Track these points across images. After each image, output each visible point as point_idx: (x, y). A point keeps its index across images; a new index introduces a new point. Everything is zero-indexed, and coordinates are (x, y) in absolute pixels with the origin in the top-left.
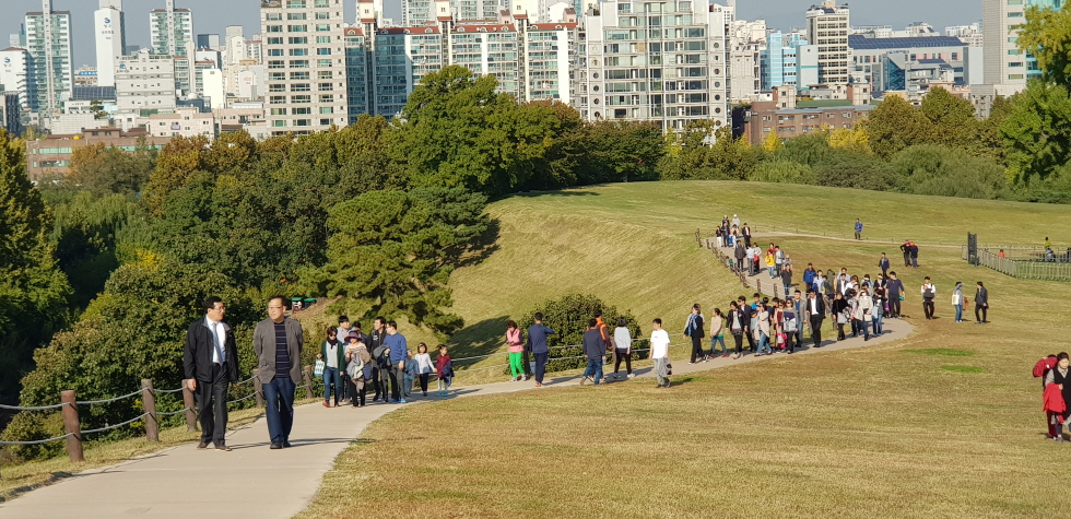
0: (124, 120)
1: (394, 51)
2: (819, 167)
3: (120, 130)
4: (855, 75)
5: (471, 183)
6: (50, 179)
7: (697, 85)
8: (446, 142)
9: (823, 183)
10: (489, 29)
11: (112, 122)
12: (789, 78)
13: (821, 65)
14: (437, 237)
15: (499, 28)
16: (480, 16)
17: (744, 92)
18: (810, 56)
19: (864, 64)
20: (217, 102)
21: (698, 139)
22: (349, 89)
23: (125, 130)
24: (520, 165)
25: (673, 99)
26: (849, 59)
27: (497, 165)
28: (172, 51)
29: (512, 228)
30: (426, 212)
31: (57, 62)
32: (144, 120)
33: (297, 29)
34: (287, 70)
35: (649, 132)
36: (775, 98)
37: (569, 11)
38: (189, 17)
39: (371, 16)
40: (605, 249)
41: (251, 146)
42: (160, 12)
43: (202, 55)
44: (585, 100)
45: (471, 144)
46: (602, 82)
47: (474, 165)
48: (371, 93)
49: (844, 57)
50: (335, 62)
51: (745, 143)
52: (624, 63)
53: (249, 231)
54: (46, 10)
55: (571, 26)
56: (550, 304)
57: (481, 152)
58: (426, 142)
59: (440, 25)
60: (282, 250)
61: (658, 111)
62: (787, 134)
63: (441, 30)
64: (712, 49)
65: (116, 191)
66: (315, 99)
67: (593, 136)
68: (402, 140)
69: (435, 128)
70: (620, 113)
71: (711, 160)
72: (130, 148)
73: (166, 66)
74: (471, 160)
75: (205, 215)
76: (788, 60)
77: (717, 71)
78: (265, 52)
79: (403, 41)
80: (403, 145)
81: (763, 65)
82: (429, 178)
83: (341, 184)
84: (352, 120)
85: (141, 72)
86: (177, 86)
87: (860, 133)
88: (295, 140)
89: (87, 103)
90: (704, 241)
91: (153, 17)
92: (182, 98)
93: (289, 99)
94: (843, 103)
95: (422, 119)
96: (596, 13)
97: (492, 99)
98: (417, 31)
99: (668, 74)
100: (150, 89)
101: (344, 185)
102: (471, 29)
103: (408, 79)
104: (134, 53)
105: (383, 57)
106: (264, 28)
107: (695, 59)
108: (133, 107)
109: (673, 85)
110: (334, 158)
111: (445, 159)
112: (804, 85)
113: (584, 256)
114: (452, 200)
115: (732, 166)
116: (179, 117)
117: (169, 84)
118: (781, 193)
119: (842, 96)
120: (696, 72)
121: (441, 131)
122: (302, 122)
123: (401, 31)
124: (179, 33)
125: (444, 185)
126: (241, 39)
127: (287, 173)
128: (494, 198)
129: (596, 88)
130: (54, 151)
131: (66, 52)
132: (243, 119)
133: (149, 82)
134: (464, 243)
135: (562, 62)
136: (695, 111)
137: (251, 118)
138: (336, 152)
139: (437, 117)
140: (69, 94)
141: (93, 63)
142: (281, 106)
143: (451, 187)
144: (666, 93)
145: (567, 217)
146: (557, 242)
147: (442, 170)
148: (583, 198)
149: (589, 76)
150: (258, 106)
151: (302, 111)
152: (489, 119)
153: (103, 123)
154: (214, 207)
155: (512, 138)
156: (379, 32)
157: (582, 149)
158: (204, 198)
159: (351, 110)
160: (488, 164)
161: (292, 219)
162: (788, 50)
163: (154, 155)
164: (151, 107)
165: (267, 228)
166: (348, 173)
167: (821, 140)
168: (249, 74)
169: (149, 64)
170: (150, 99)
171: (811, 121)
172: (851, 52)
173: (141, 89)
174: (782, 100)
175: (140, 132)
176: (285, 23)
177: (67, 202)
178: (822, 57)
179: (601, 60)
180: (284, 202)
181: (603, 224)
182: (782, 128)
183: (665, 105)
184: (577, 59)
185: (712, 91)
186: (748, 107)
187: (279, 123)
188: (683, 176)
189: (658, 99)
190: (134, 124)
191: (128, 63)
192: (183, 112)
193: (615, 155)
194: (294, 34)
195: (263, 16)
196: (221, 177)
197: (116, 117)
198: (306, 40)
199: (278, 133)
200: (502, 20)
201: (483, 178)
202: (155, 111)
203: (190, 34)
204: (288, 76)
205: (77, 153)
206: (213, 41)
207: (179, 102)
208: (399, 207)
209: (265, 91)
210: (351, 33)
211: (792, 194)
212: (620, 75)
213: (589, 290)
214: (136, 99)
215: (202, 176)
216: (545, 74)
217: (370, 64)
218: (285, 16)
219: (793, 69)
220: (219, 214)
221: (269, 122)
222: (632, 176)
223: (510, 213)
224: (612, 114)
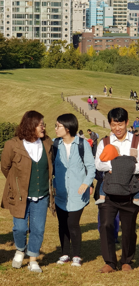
2: (116, 65)
4: (130, 22)
7: (57, 23)
9: (117, 72)
12: (99, 22)
13: (114, 17)
17: (78, 28)
18: (110, 12)
19: (134, 17)
21: (58, 49)
25: (45, 29)
26: (128, 14)
35: (36, 44)
36: (93, 31)
40: (16, 100)
44: (2, 28)
46: (11, 19)
49: (125, 13)
51: (79, 52)
52: (22, 11)
61: (38, 35)
62: (98, 48)
64: (64, 6)
67: (10, 45)
70: (19, 35)
71: (64, 59)
76: (99, 13)
77: (66, 17)
81: (87, 15)
87: (133, 49)
90: (66, 98)
94: (124, 35)
99: (43, 18)
107: (56, 10)
109: (45, 23)
112: (106, 25)
113: (6, 103)
115: (74, 63)
118: (99, 76)
119: (125, 32)
120: (56, 17)
129: (8, 22)
136: (55, 35)
144: (42, 26)
148: (5, 76)
149: (5, 17)
157: (4, 52)
162: (100, 8)
167: (116, 52)
171: (110, 43)
172: (129, 11)
174: (96, 32)
178: (115, 13)
179: (11, 9)
181: (15, 88)
182: (96, 46)
183: (41, 32)
185: (64, 26)
186: (81, 35)
188: (50, 66)
189: (37, 29)
193: (20, 55)
211: (104, 77)
212: (20, 16)
219: (101, 18)
222: (27, 66)
224: (15, 35)
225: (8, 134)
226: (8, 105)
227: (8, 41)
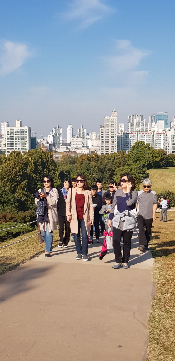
0: (72, 150)
1: (127, 137)
3: (71, 152)
5: (144, 165)
6: (57, 161)
8: (139, 157)
10: (147, 133)
11: (70, 150)
14: (137, 177)
15: (149, 134)
16: (144, 131)
20: (90, 147)
22: (117, 145)
23: (72, 152)
24: (154, 162)
27: (149, 162)
28: (82, 136)
29: (152, 175)
30: (135, 171)
31: (59, 138)
32: (76, 150)
33: (107, 132)
34: (105, 141)
37: (164, 130)
38: (86, 129)
39: (122, 130)
40: (172, 181)
41: (98, 156)
42: (80, 128)
43: (88, 137)
44: (166, 149)
45: (144, 157)
46: (170, 146)
47: (144, 162)
48: (121, 146)
50: (115, 139)
53: (97, 173)
54: (58, 127)
55: (164, 133)
56: (162, 192)
57: (146, 159)
58: (135, 157)
59: (136, 132)
60: (103, 178)
63: (137, 133)
65: (70, 164)
66: (110, 147)
67: (169, 157)
68: (129, 156)
69: (137, 154)
70: (174, 152)
72: (73, 155)
73: (81, 139)
74: (144, 161)
75: (88, 170)
78: (101, 137)
79: (129, 136)
80: (130, 157)
82: (135, 164)
83: (116, 164)
84: (118, 151)
85: (76, 140)
86: (83, 143)
88: (107, 155)
89: (65, 146)
91: (78, 129)
92: (83, 146)
93: (105, 147)
95: (134, 152)
96: (170, 131)
97: (149, 148)
98: (132, 133)
100: (77, 144)
101: (117, 165)
102: (143, 133)
103: (129, 143)
104: (74, 137)
105: (124, 139)
106: (101, 132)
108: (74, 147)
110: (115, 159)
111: (138, 160)
114: (139, 169)
116: (83, 149)
117: (81, 143)
121: (137, 155)
122: (107, 152)
123: (128, 133)
124: (83, 133)
125: (138, 166)
126: (95, 134)
127: (105, 162)
128: (148, 169)
129: (169, 147)
130: (58, 155)
131: (61, 136)
132: (95, 150)
133: (77, 142)
134: (142, 178)
135: (162, 141)
137: (97, 150)
138: (115, 158)
139: (137, 152)
140: (61, 144)
141: (66, 138)
142: (103, 148)
143: (139, 166)
145: (164, 174)
146: (161, 179)
147: (138, 163)
148: (167, 170)
149: (167, 144)
150: (98, 148)
151: (107, 149)
152: (148, 152)
153: (68, 150)
154: (90, 168)
155: (153, 157)
156: (124, 133)
157: (167, 159)
158: (88, 166)
159: (117, 149)
160: (147, 162)
161: (106, 171)
163: (78, 157)
164: (77, 147)
165: (101, 173)
166: (118, 162)
168: (97, 141)
169: (77, 139)
170: (77, 146)
173: (76, 144)
175: (75, 152)
176: (105, 131)
177: (61, 166)
179: (170, 141)
180: (105, 168)
181: (172, 175)
184: (165, 140)
187: (103, 151)
190: (74, 151)
191: (73, 139)
192: (84, 149)
194: (107, 133)
195: (101, 130)
196: (91, 162)
197: (70, 149)
198: (109, 135)
199: (102, 153)
200: (149, 132)
201: (146, 165)
202: (78, 148)
203: (85, 133)
204: (105, 142)
205: (63, 156)
206: (90, 134)
207: (83, 147)
208: (130, 170)
209: (100, 145)
210: (118, 134)
212: (174, 144)
213: (168, 189)
214: (75, 146)
215: (88, 162)
216: (158, 143)
217: (121, 140)
218: (105, 130)
220: (91, 170)
221: (101, 151)
223: (151, 172)
224: (172, 152)
225: (168, 196)
226: (168, 183)
227: (169, 155)
